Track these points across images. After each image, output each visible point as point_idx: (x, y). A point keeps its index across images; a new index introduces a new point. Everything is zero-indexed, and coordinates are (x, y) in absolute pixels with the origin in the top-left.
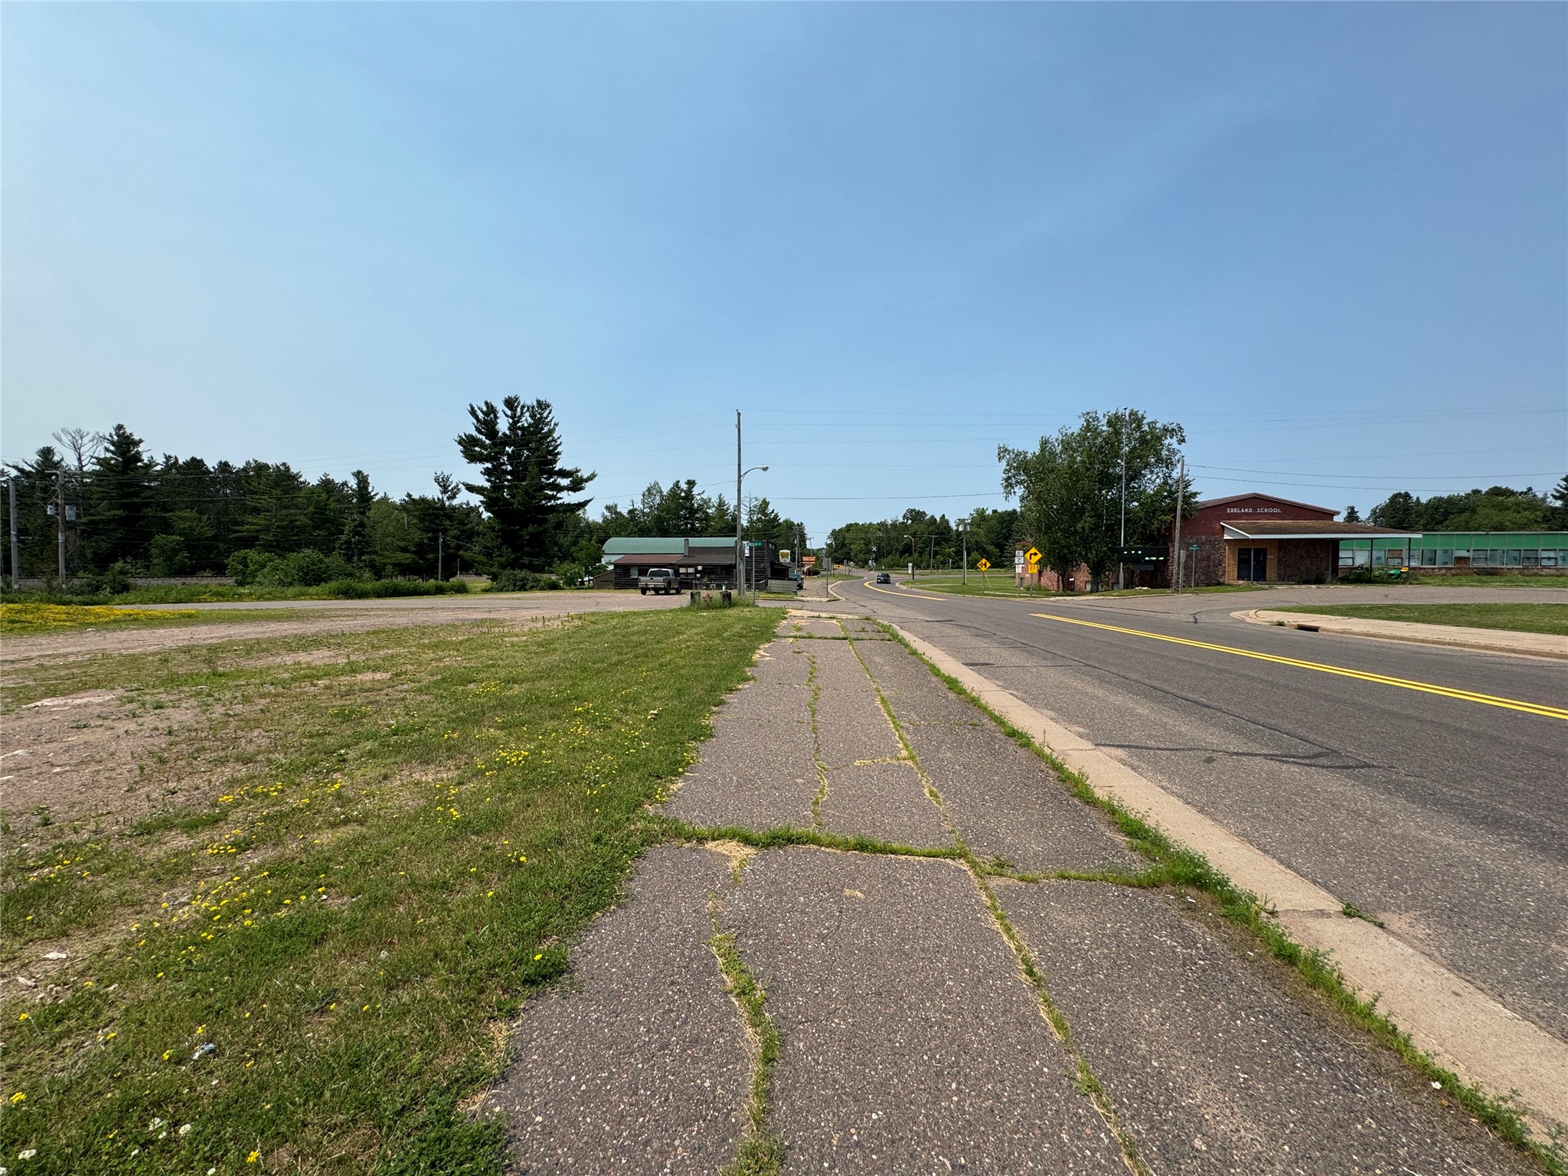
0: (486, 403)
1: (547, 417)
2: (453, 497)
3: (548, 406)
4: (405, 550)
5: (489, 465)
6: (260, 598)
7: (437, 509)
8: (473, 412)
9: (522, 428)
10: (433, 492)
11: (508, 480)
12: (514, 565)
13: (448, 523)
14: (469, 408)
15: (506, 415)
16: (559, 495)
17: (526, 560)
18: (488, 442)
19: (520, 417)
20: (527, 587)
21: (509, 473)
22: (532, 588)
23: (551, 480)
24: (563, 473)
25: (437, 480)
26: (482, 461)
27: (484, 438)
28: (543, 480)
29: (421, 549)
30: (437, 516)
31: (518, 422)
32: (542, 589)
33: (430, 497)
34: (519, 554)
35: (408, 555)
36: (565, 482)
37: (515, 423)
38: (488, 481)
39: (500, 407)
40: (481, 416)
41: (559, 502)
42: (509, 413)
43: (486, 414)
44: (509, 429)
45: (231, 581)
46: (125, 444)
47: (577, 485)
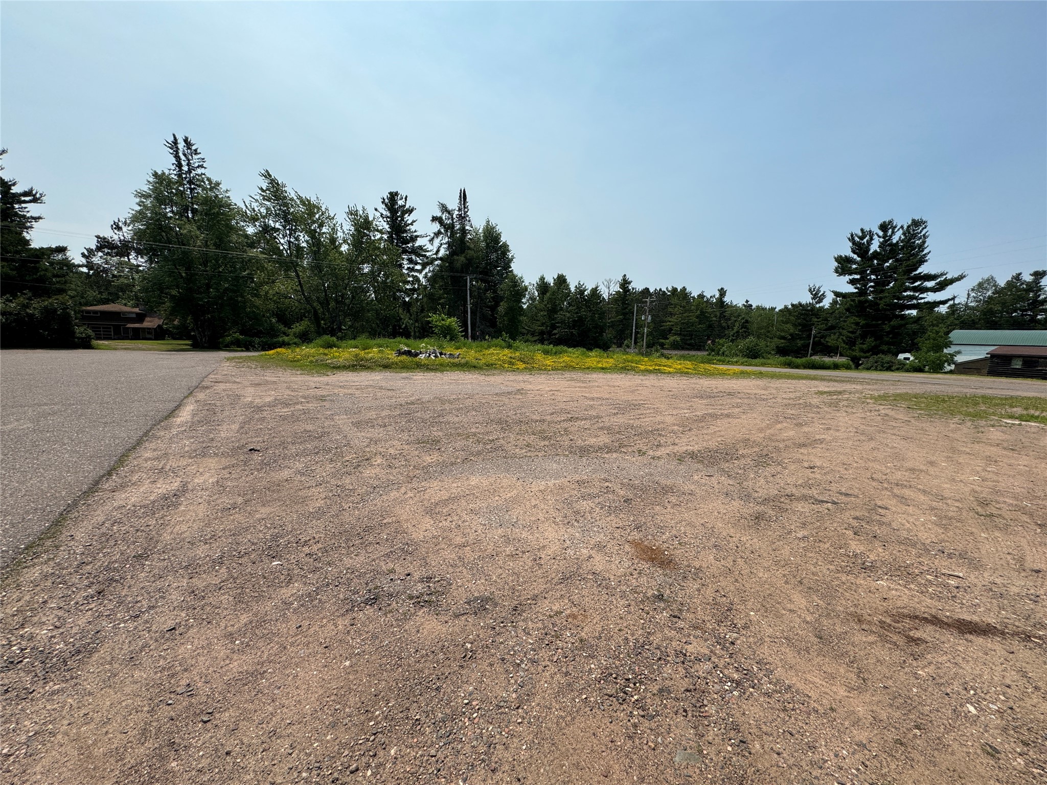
0: (862, 230)
1: (921, 232)
2: (820, 301)
3: (925, 222)
4: (783, 338)
5: (858, 277)
6: (742, 364)
7: (808, 310)
8: (852, 239)
9: (891, 245)
10: (807, 299)
11: (871, 287)
12: (875, 351)
13: (816, 320)
14: (849, 236)
15: (879, 237)
16: (921, 296)
17: (885, 348)
18: (859, 259)
19: (891, 236)
20: (893, 368)
21: (873, 281)
22: (898, 369)
23: (916, 284)
24: (929, 277)
25: (810, 290)
26: (850, 274)
27: (855, 256)
28: (907, 284)
29: (793, 337)
30: (807, 315)
31: (889, 240)
32: (908, 371)
33: (804, 302)
34: (878, 342)
35: (783, 341)
36: (930, 284)
37: (886, 241)
38: (856, 288)
39: (876, 230)
40: (857, 239)
41: (922, 301)
42: (881, 233)
43: (862, 238)
44: (880, 247)
45: (706, 353)
46: (625, 283)
47: (942, 286)
